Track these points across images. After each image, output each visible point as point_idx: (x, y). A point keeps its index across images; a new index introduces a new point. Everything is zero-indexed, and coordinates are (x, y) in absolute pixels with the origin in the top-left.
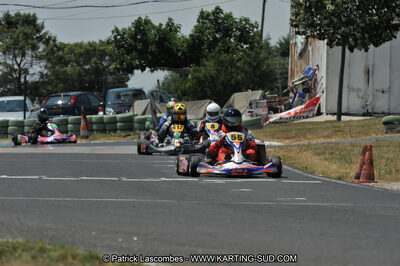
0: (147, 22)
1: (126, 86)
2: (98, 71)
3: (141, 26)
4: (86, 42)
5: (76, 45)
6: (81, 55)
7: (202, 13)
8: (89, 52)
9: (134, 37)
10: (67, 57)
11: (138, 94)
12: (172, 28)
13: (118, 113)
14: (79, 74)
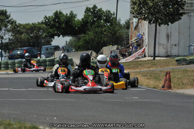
0: (61, 13)
1: (51, 44)
2: (37, 37)
3: (58, 15)
4: (31, 23)
5: (27, 25)
6: (29, 29)
7: (87, 8)
8: (33, 28)
9: (54, 20)
10: (22, 30)
11: (57, 48)
12: (72, 16)
13: (47, 57)
14: (28, 39)
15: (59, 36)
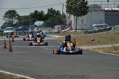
0: (37, 11)
1: (34, 24)
2: (28, 21)
5: (24, 16)
7: (48, 9)
8: (26, 17)
9: (34, 14)
10: (22, 19)
11: (36, 26)
12: (42, 12)
14: (24, 22)
15: (37, 21)
